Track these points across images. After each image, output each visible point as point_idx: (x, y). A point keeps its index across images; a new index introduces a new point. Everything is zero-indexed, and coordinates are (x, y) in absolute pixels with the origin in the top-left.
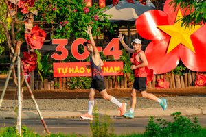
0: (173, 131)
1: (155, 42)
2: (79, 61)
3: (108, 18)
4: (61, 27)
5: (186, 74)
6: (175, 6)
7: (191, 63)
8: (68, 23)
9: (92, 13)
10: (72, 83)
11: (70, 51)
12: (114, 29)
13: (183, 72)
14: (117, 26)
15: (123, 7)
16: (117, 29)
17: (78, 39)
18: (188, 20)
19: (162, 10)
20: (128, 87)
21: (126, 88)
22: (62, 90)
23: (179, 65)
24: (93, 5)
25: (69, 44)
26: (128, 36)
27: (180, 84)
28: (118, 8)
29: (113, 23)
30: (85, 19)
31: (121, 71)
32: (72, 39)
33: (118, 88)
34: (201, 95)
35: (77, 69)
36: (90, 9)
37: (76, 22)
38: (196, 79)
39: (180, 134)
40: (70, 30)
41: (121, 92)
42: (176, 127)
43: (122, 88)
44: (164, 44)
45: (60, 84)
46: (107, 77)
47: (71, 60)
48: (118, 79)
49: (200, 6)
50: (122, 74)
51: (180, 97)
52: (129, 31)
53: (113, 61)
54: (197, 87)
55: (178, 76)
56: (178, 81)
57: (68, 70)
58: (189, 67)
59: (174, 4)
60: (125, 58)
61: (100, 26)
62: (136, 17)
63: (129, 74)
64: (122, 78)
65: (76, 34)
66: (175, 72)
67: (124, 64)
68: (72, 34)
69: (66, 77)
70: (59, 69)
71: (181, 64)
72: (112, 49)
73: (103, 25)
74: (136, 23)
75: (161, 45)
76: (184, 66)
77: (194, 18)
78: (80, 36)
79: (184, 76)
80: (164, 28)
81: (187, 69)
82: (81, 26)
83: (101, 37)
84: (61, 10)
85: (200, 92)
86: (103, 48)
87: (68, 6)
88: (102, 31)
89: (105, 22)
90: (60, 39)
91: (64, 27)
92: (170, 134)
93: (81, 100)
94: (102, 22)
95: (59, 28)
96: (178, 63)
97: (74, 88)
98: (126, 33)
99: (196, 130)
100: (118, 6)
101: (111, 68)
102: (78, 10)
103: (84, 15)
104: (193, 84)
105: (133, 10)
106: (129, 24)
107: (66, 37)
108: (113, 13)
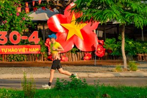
0: (71, 87)
1: (60, 34)
2: (14, 45)
3: (31, 19)
4: (3, 24)
5: (78, 53)
6: (71, 12)
7: (81, 46)
8: (7, 22)
9: (21, 16)
10: (10, 58)
11: (8, 39)
12: (35, 25)
13: (76, 51)
14: (36, 24)
15: (40, 12)
16: (37, 26)
17: (13, 31)
18: (79, 20)
19: (63, 14)
20: (44, 60)
21: (42, 61)
22: (4, 62)
23: (74, 48)
24: (22, 11)
25: (8, 35)
26: (43, 30)
27: (75, 59)
28: (37, 13)
29: (34, 22)
30: (17, 20)
31: (39, 51)
32: (9, 32)
33: (38, 61)
34: (87, 65)
35: (13, 49)
36: (20, 14)
37: (12, 21)
38: (84, 56)
39: (75, 89)
40: (8, 26)
41: (39, 63)
42: (73, 85)
43: (40, 61)
44: (65, 35)
45: (3, 58)
46: (31, 54)
47: (9, 44)
48: (38, 55)
49: (86, 12)
50: (40, 53)
51: (75, 67)
52: (44, 27)
53: (34, 44)
54: (85, 60)
55: (73, 54)
56: (74, 57)
57: (8, 50)
58: (80, 49)
59: (70, 11)
60: (41, 43)
61: (26, 24)
62: (48, 18)
63: (44, 53)
64: (40, 55)
65: (12, 28)
66: (72, 51)
67: (41, 46)
68: (10, 29)
69: (7, 54)
70: (2, 49)
71: (75, 47)
72: (34, 38)
73: (28, 23)
74: (48, 22)
75: (63, 36)
76: (77, 48)
77: (83, 19)
78: (14, 30)
79: (77, 54)
80: (64, 25)
81: (79, 50)
82: (15, 24)
83: (27, 30)
84: (3, 14)
85: (87, 63)
86: (28, 37)
87: (7, 12)
88: (27, 27)
89: (29, 21)
90: (3, 31)
91: (5, 24)
92: (69, 89)
93: (16, 68)
94: (27, 21)
95: (2, 25)
96: (73, 46)
97: (11, 61)
98: (42, 28)
99: (85, 87)
100: (37, 12)
101: (33, 49)
102: (13, 14)
103: (17, 17)
104: (83, 59)
105: (46, 14)
106: (43, 23)
107: (6, 30)
108: (34, 16)
